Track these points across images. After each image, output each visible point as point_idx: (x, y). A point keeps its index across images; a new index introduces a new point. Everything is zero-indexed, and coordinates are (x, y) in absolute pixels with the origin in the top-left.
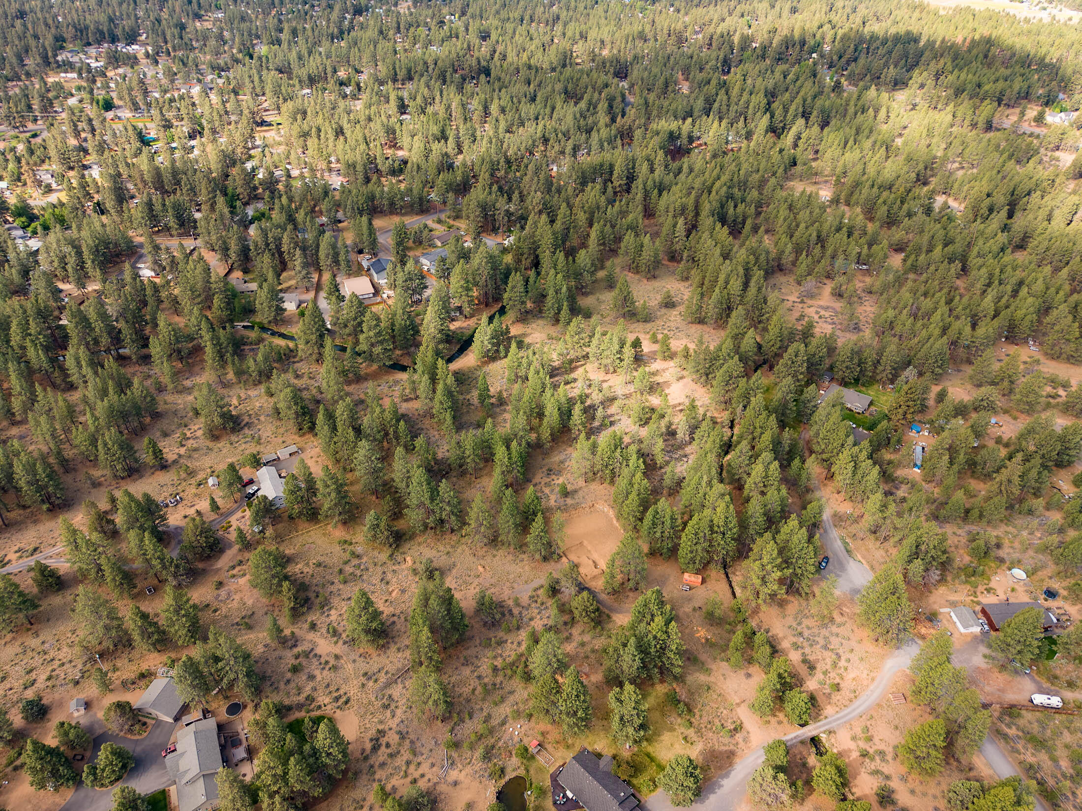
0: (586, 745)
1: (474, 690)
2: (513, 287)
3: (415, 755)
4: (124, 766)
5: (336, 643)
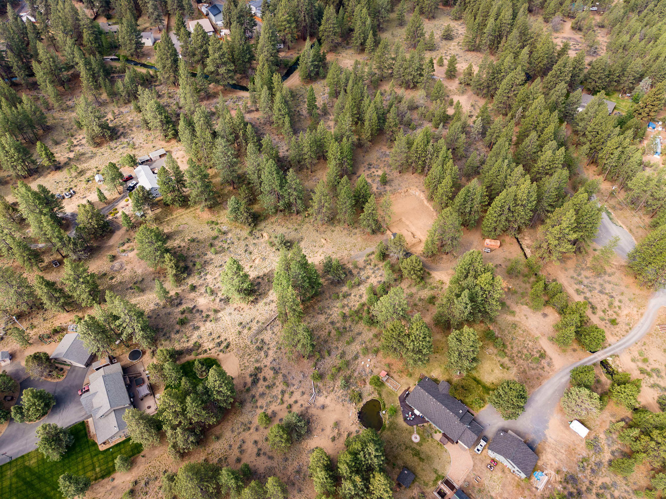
0: (424, 373)
1: (330, 333)
2: (328, 20)
3: (288, 385)
4: (47, 405)
5: (214, 300)
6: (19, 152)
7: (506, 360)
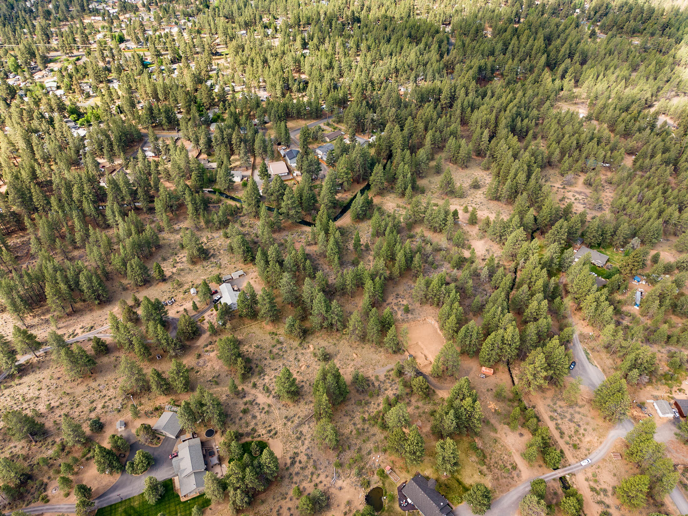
0: (419, 471)
1: (351, 432)
2: (377, 173)
3: (316, 469)
5: (268, 397)
6: (141, 269)
7: (484, 468)
